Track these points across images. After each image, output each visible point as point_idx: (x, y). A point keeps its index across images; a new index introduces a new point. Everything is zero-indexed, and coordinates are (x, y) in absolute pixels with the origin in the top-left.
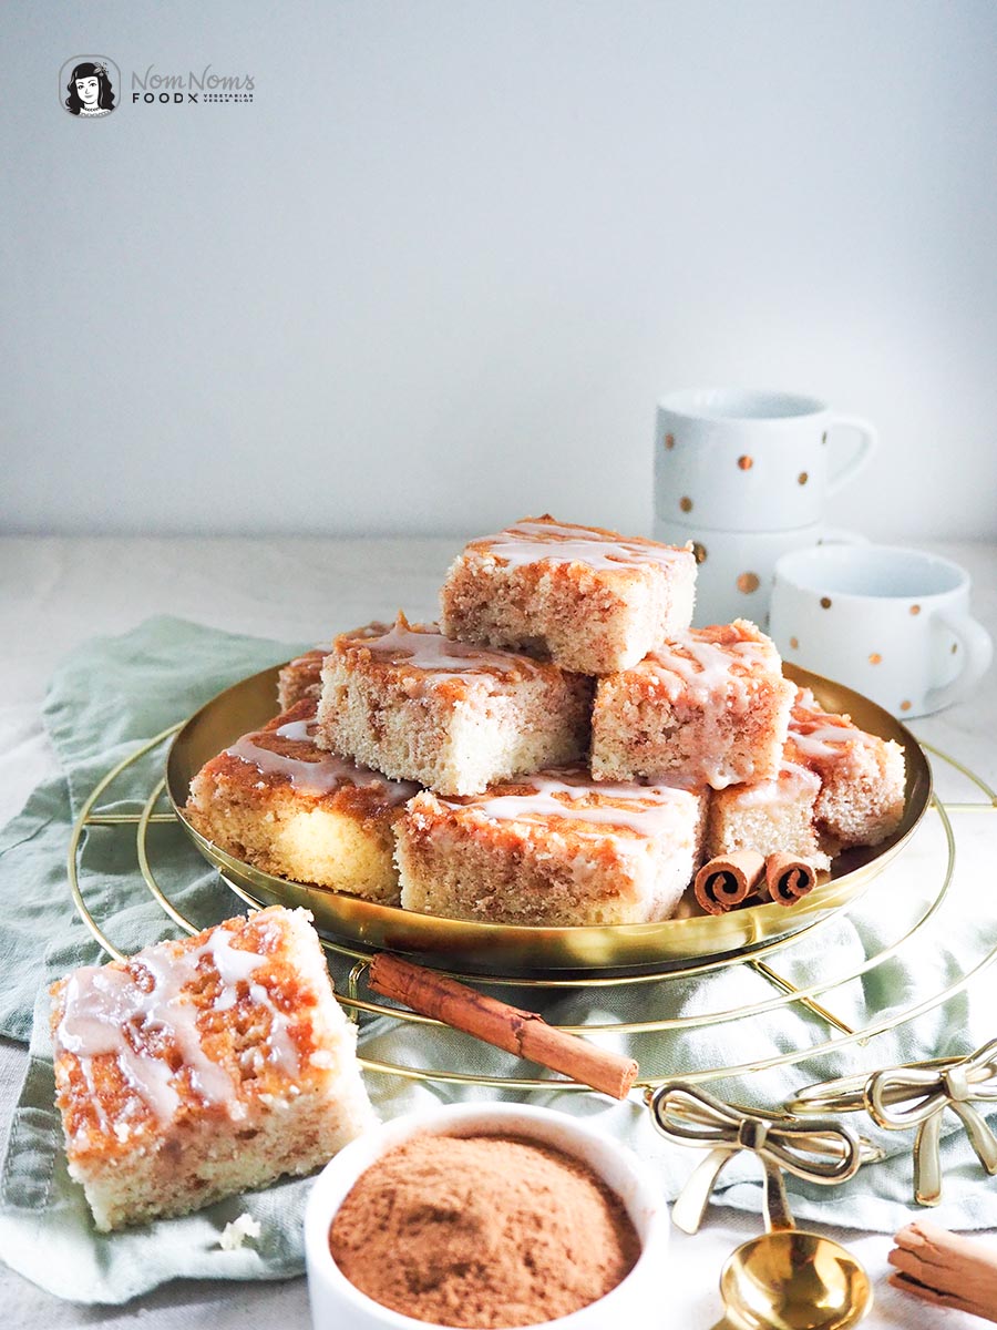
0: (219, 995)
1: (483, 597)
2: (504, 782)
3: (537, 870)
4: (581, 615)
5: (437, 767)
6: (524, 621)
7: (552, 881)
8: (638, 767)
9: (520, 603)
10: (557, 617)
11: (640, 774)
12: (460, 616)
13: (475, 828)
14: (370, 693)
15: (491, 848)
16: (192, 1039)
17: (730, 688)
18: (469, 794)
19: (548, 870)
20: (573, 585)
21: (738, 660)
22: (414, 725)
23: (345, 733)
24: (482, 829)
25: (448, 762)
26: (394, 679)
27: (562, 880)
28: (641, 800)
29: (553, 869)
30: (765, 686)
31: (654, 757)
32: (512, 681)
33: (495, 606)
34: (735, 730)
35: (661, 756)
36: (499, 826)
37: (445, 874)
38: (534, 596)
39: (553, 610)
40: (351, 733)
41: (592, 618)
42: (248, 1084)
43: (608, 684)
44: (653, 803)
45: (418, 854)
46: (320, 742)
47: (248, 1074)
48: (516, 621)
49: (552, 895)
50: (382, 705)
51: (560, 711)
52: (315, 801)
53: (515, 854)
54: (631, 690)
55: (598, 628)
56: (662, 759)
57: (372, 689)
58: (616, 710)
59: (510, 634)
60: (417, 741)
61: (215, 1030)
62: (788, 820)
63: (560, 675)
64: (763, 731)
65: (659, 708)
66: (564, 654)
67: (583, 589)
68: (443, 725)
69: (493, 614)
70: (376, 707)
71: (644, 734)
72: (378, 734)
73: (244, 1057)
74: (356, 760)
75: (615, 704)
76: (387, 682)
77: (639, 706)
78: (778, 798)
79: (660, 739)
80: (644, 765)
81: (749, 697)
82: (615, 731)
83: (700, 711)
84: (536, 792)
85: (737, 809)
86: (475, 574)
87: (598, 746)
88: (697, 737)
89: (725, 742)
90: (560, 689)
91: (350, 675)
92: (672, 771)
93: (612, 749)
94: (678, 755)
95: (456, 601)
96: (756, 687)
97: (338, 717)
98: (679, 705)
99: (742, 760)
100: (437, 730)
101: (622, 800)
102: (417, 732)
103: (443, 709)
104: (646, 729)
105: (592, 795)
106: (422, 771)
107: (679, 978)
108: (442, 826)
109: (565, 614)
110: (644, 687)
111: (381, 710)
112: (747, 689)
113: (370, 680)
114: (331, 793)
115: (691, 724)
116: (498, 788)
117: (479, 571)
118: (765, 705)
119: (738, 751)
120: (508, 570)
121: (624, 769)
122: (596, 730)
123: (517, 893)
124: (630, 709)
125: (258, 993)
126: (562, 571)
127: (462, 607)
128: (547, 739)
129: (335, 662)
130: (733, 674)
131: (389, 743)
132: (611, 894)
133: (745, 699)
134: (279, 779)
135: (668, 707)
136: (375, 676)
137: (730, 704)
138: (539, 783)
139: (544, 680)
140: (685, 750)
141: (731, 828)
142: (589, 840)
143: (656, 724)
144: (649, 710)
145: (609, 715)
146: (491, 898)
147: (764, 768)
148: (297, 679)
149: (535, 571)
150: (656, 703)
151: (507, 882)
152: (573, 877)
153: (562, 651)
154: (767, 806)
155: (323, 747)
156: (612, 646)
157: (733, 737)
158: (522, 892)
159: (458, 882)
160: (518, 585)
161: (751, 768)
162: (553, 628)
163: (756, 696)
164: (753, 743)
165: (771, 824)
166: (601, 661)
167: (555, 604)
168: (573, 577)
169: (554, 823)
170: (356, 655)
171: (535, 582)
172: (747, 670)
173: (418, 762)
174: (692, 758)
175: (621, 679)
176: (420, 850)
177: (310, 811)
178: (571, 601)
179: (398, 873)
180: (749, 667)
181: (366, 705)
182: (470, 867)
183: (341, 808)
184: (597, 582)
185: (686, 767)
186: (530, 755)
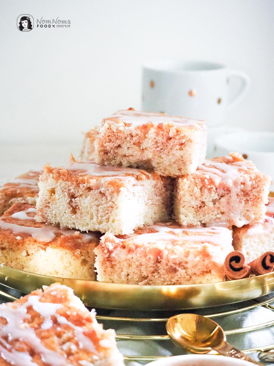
0: (42, 323)
1: (118, 142)
2: (139, 229)
3: (170, 264)
4: (169, 147)
5: (110, 221)
6: (140, 153)
7: (177, 268)
8: (201, 219)
9: (138, 144)
10: (158, 149)
11: (203, 222)
12: (106, 153)
13: (137, 247)
14: (69, 190)
15: (145, 256)
16: (36, 342)
17: (242, 179)
18: (127, 234)
19: (175, 264)
20: (165, 133)
21: (239, 167)
22: (97, 203)
23: (54, 212)
24: (140, 247)
25: (117, 218)
26: (83, 182)
27: (182, 268)
28: (208, 232)
29: (178, 262)
30: (257, 177)
31: (208, 214)
32: (141, 179)
33: (125, 147)
34: (245, 199)
35: (212, 213)
36: (148, 245)
37: (122, 271)
38: (146, 140)
39: (155, 146)
40: (58, 212)
41: (175, 148)
42: (71, 358)
43: (185, 180)
44: (213, 233)
45: (108, 263)
46: (38, 219)
47: (69, 354)
48: (136, 153)
49: (177, 276)
50: (76, 195)
51: (161, 195)
52: (47, 244)
53: (159, 257)
54: (197, 182)
55: (178, 153)
56: (212, 214)
57: (70, 188)
58: (190, 191)
59: (133, 160)
60: (98, 211)
61: (47, 338)
62: (268, 242)
63: (160, 178)
64: (257, 198)
65: (210, 190)
66: (161, 168)
67: (171, 135)
68: (113, 200)
69: (124, 150)
70: (73, 196)
71: (203, 202)
72: (74, 210)
73: (65, 347)
74: (61, 225)
75: (189, 188)
76: (79, 183)
77: (201, 189)
78: (264, 232)
79: (211, 205)
80: (204, 217)
81: (251, 182)
82: (190, 202)
83: (229, 190)
84: (157, 232)
85: (248, 237)
86: (115, 131)
87: (182, 210)
88: (228, 203)
89: (241, 205)
90: (160, 184)
91: (57, 182)
92: (218, 220)
93: (189, 211)
94: (219, 212)
95: (105, 145)
96: (253, 178)
97: (50, 205)
98: (219, 188)
99: (248, 213)
100: (110, 203)
101: (199, 233)
102: (98, 206)
103: (113, 192)
104: (204, 200)
105: (183, 232)
106: (101, 225)
107: (236, 313)
108: (119, 248)
109: (162, 147)
110: (203, 180)
111: (75, 198)
112: (249, 179)
113: (69, 183)
114: (54, 240)
115: (226, 197)
116: (139, 231)
117: (117, 130)
118: (258, 186)
119: (246, 209)
120: (132, 129)
121: (195, 220)
122: (181, 202)
123: (160, 277)
124: (197, 190)
125: (62, 320)
126: (160, 127)
127: (108, 148)
128: (156, 209)
129: (47, 177)
130: (240, 173)
131: (81, 213)
132: (207, 272)
133: (249, 183)
134: (26, 235)
135: (214, 188)
136: (72, 181)
137: (242, 186)
138: (157, 228)
139: (154, 179)
140: (223, 210)
141: (245, 246)
142: (193, 248)
143: (208, 198)
144: (206, 191)
145: (187, 194)
146: (146, 281)
147: (258, 216)
148: (4, 197)
149: (145, 128)
150: (209, 187)
151: (153, 272)
152: (188, 266)
153: (160, 166)
154: (259, 235)
155: (40, 221)
156: (186, 162)
157: (244, 202)
158: (162, 276)
159: (128, 275)
160: (137, 135)
161: (253, 217)
162: (155, 155)
163: (254, 181)
164: (253, 205)
165: (261, 244)
166: (180, 169)
167: (157, 142)
168: (166, 129)
169: (174, 242)
170: (59, 173)
171: (146, 133)
172: (246, 171)
173: (99, 220)
174: (226, 214)
175: (190, 177)
176: (109, 261)
177: (45, 249)
178: (164, 140)
179: (96, 274)
180: (247, 170)
181: (67, 196)
182: (135, 267)
183: (62, 246)
184: (177, 131)
185: (223, 218)
186: (149, 216)
